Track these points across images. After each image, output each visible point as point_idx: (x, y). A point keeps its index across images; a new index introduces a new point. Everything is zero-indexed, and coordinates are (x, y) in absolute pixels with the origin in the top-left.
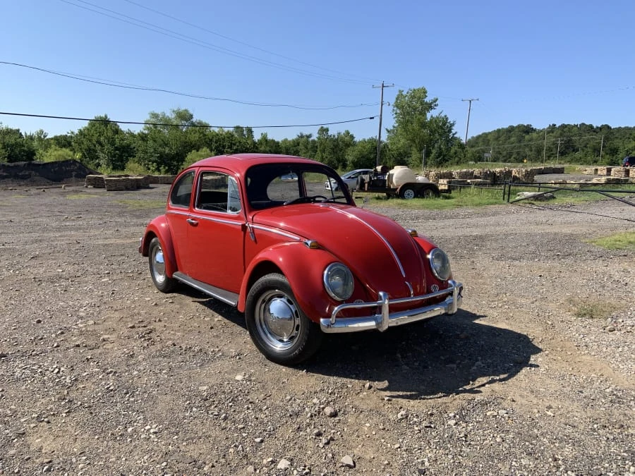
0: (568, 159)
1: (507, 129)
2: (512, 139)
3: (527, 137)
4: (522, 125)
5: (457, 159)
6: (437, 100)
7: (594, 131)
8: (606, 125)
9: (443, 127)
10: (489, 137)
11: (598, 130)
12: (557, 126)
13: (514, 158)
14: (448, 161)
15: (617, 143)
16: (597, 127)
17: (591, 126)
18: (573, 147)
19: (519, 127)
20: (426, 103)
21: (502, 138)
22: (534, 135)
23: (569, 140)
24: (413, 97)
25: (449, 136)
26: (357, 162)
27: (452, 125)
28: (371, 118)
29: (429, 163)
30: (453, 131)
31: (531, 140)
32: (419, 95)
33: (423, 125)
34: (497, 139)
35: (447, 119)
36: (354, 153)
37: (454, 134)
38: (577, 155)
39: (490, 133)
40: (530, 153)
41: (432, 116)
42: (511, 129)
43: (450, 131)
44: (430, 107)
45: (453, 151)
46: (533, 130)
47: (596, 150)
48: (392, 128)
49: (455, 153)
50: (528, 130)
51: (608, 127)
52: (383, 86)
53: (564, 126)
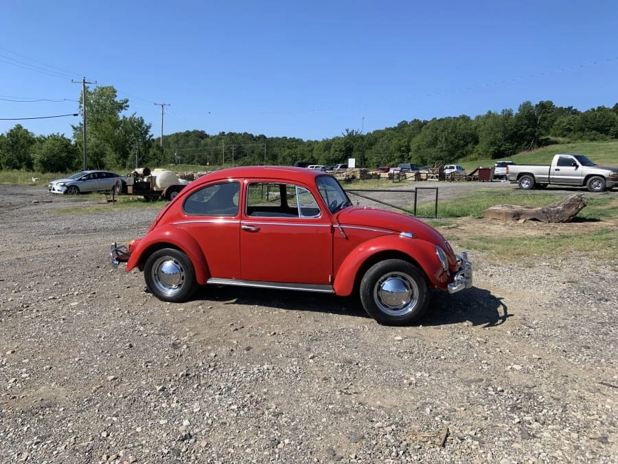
0: (241, 162)
1: (184, 133)
2: (190, 143)
3: (203, 142)
4: (198, 131)
5: (156, 161)
6: (127, 101)
7: (255, 140)
8: (263, 135)
9: (138, 128)
10: (169, 140)
11: (257, 139)
12: (226, 133)
13: (197, 161)
14: (146, 162)
15: (276, 150)
16: (257, 137)
17: (252, 135)
18: (243, 152)
19: (195, 132)
20: (116, 103)
21: (181, 142)
22: (208, 140)
23: (239, 147)
24: (101, 95)
25: (145, 138)
26: (48, 161)
27: (149, 127)
28: (75, 115)
29: (128, 164)
30: (150, 134)
31: (206, 145)
32: (108, 94)
33: (116, 125)
34: (177, 142)
35: (143, 121)
36: (43, 151)
37: (150, 137)
38: (247, 159)
39: (170, 136)
40: (208, 157)
41: (124, 117)
42: (188, 134)
43: (146, 133)
44: (121, 107)
45: (151, 153)
46: (207, 136)
47: (261, 156)
48: (79, 126)
49: (154, 155)
50: (202, 135)
51: (265, 137)
52: (84, 82)
53: (231, 134)
